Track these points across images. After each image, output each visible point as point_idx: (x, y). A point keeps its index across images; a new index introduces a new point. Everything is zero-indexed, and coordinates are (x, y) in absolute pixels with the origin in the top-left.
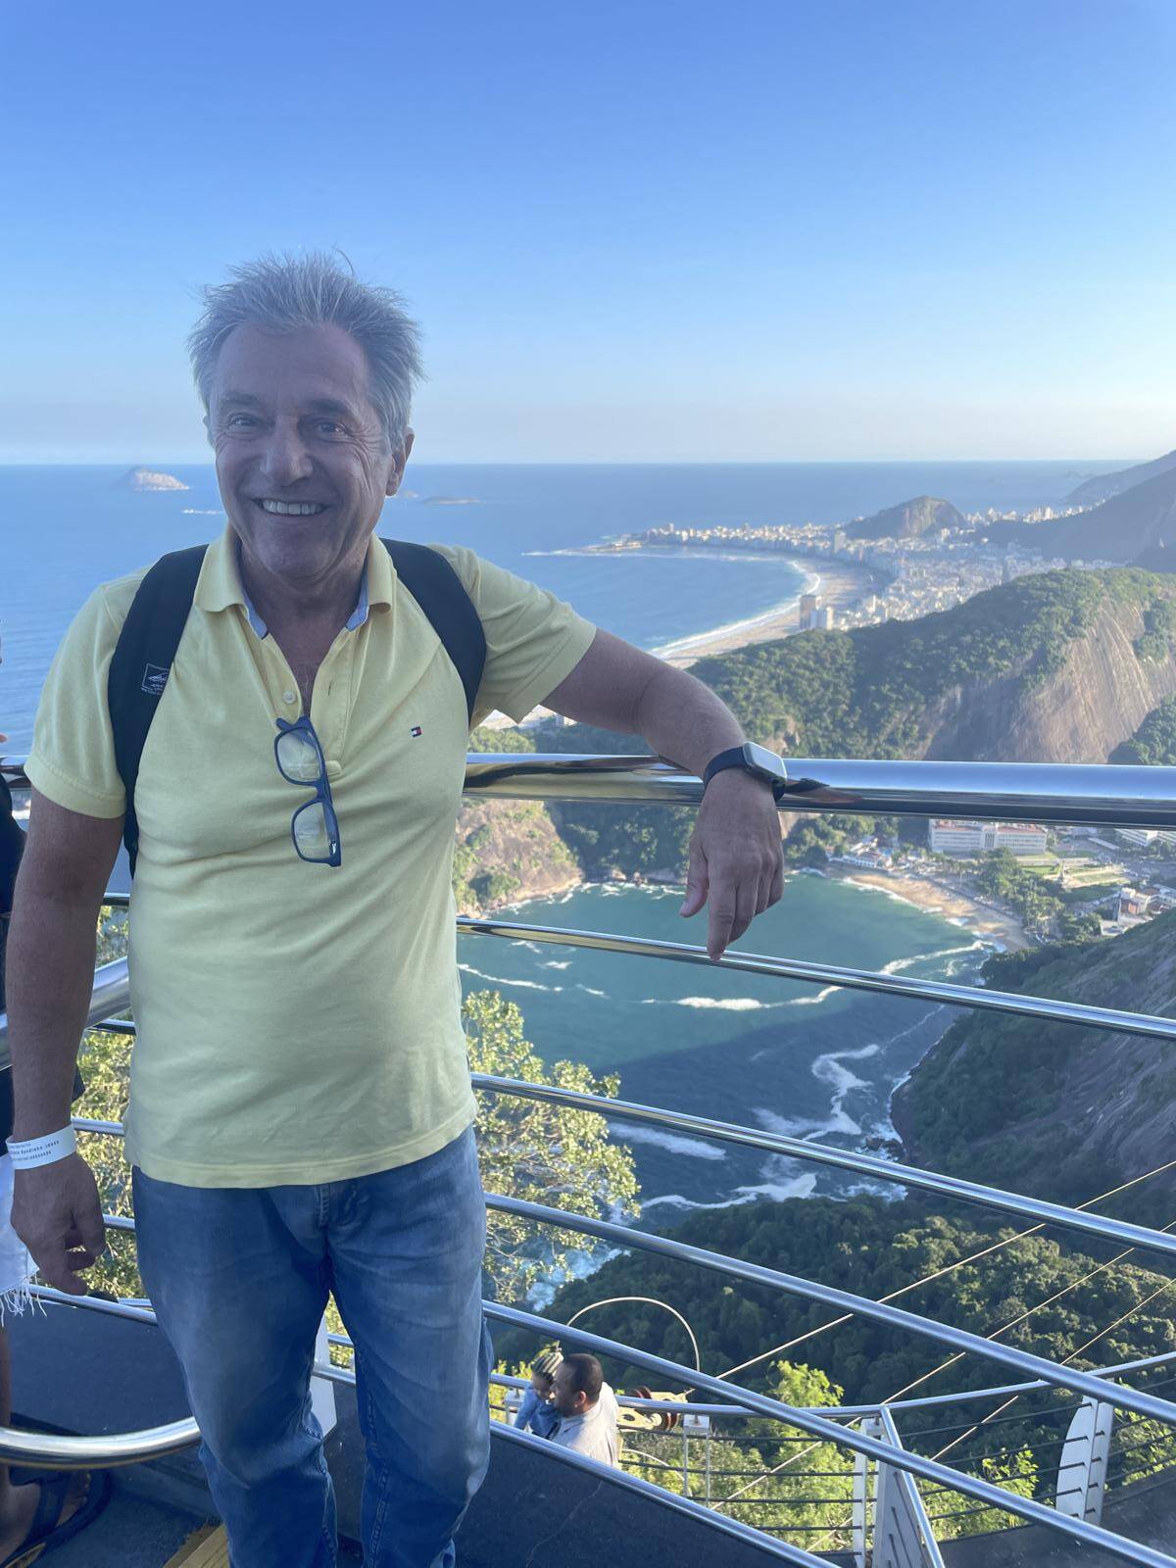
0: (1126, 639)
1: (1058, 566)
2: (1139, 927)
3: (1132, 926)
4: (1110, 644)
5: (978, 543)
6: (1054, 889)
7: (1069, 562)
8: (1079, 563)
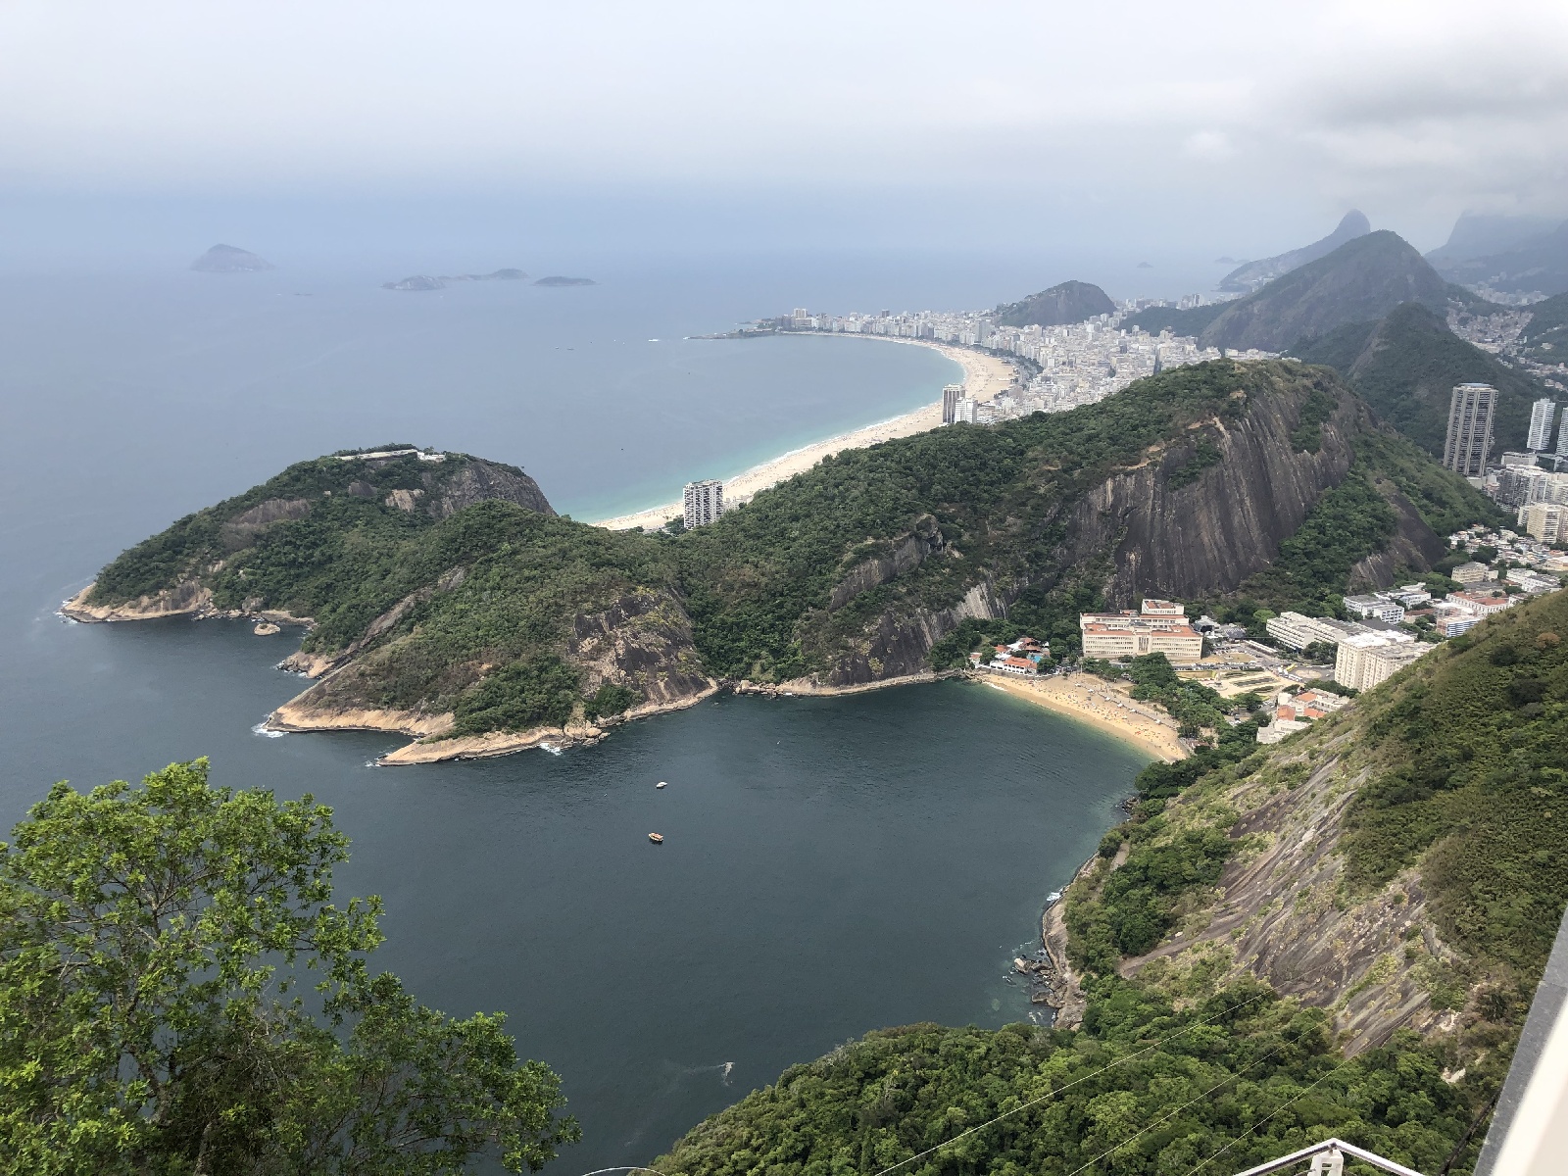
0: (1282, 430)
1: (1212, 354)
2: (1297, 735)
3: (1290, 733)
4: (1265, 437)
5: (1129, 332)
6: (1209, 696)
7: (1223, 354)
8: (1232, 353)
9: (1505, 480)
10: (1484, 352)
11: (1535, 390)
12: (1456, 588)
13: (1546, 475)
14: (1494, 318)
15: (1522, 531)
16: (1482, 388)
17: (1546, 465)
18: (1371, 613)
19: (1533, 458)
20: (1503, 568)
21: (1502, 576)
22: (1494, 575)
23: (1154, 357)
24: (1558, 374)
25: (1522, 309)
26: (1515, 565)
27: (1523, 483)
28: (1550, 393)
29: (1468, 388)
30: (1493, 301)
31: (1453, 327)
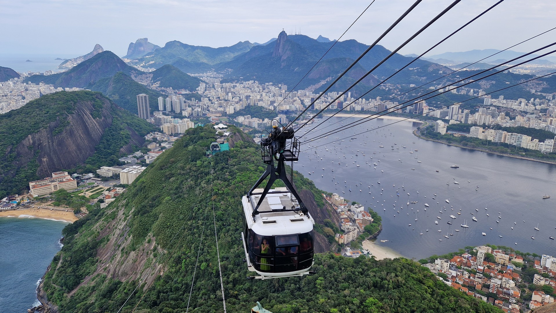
0: (88, 113)
1: (60, 89)
2: (112, 203)
3: (110, 203)
4: (83, 115)
5: (27, 84)
6: (83, 198)
7: (64, 89)
9: (156, 119)
10: (143, 85)
11: (158, 95)
12: (149, 150)
13: (165, 117)
14: (143, 75)
15: (162, 132)
16: (144, 95)
17: (164, 114)
18: (128, 162)
19: (161, 113)
20: (160, 143)
21: (160, 145)
22: (158, 145)
23: (39, 92)
24: (162, 90)
25: (150, 73)
26: (163, 142)
27: (160, 119)
28: (162, 95)
29: (141, 95)
30: (142, 71)
31: (133, 78)
